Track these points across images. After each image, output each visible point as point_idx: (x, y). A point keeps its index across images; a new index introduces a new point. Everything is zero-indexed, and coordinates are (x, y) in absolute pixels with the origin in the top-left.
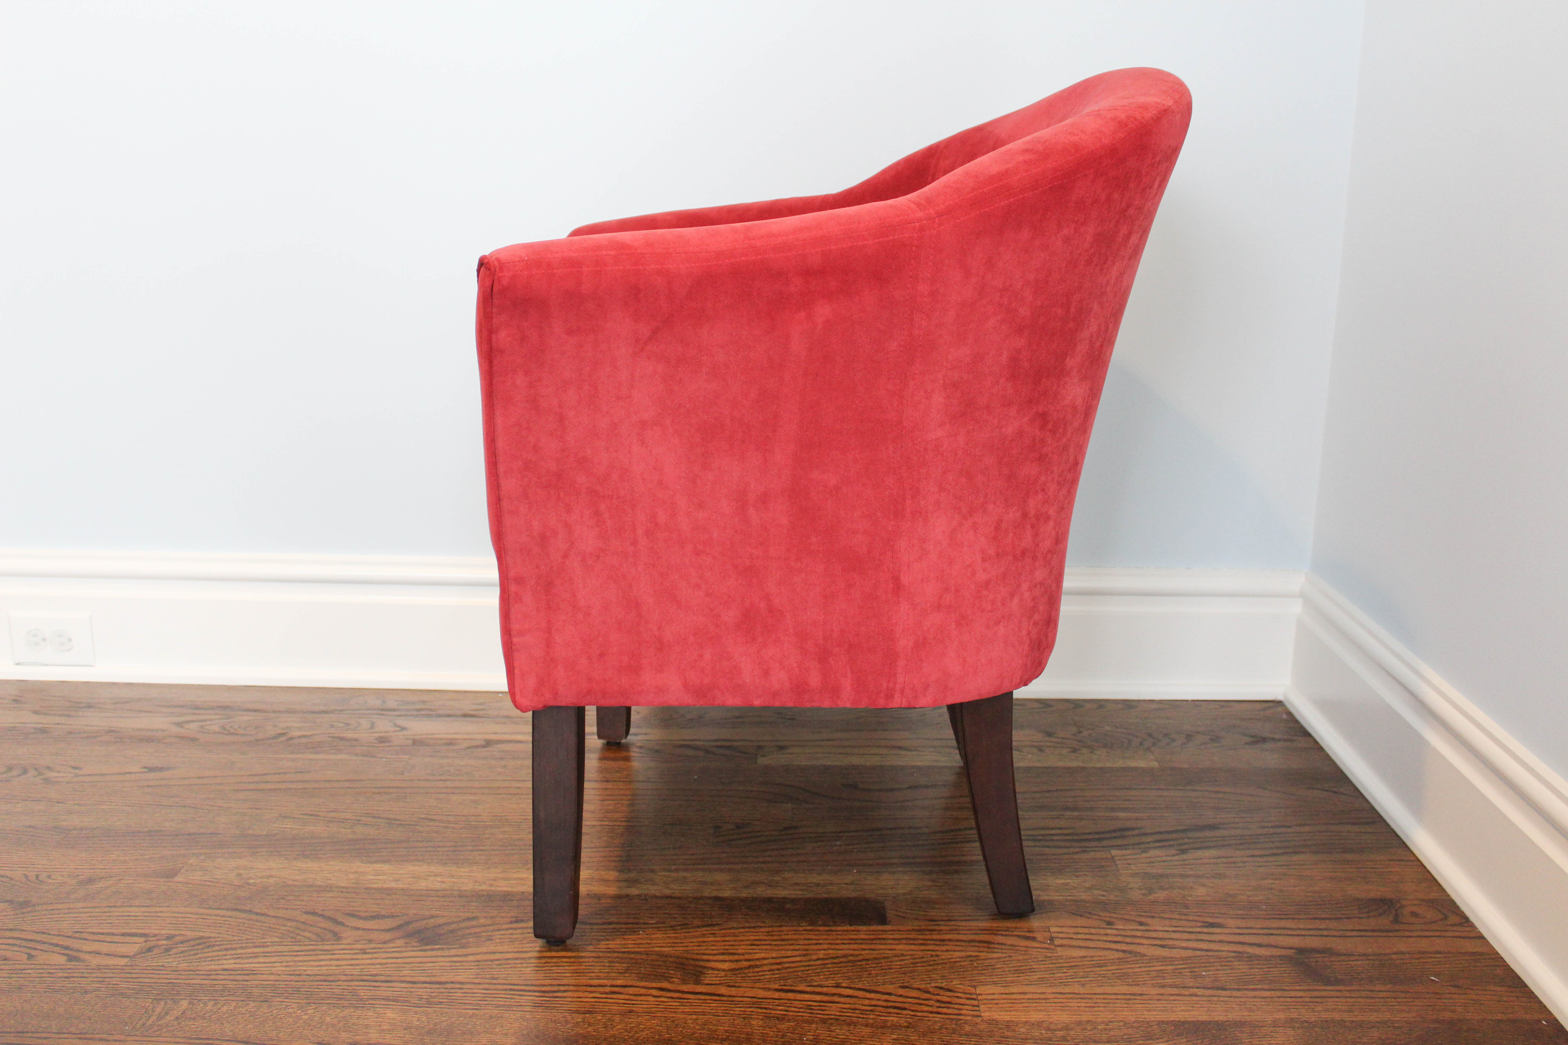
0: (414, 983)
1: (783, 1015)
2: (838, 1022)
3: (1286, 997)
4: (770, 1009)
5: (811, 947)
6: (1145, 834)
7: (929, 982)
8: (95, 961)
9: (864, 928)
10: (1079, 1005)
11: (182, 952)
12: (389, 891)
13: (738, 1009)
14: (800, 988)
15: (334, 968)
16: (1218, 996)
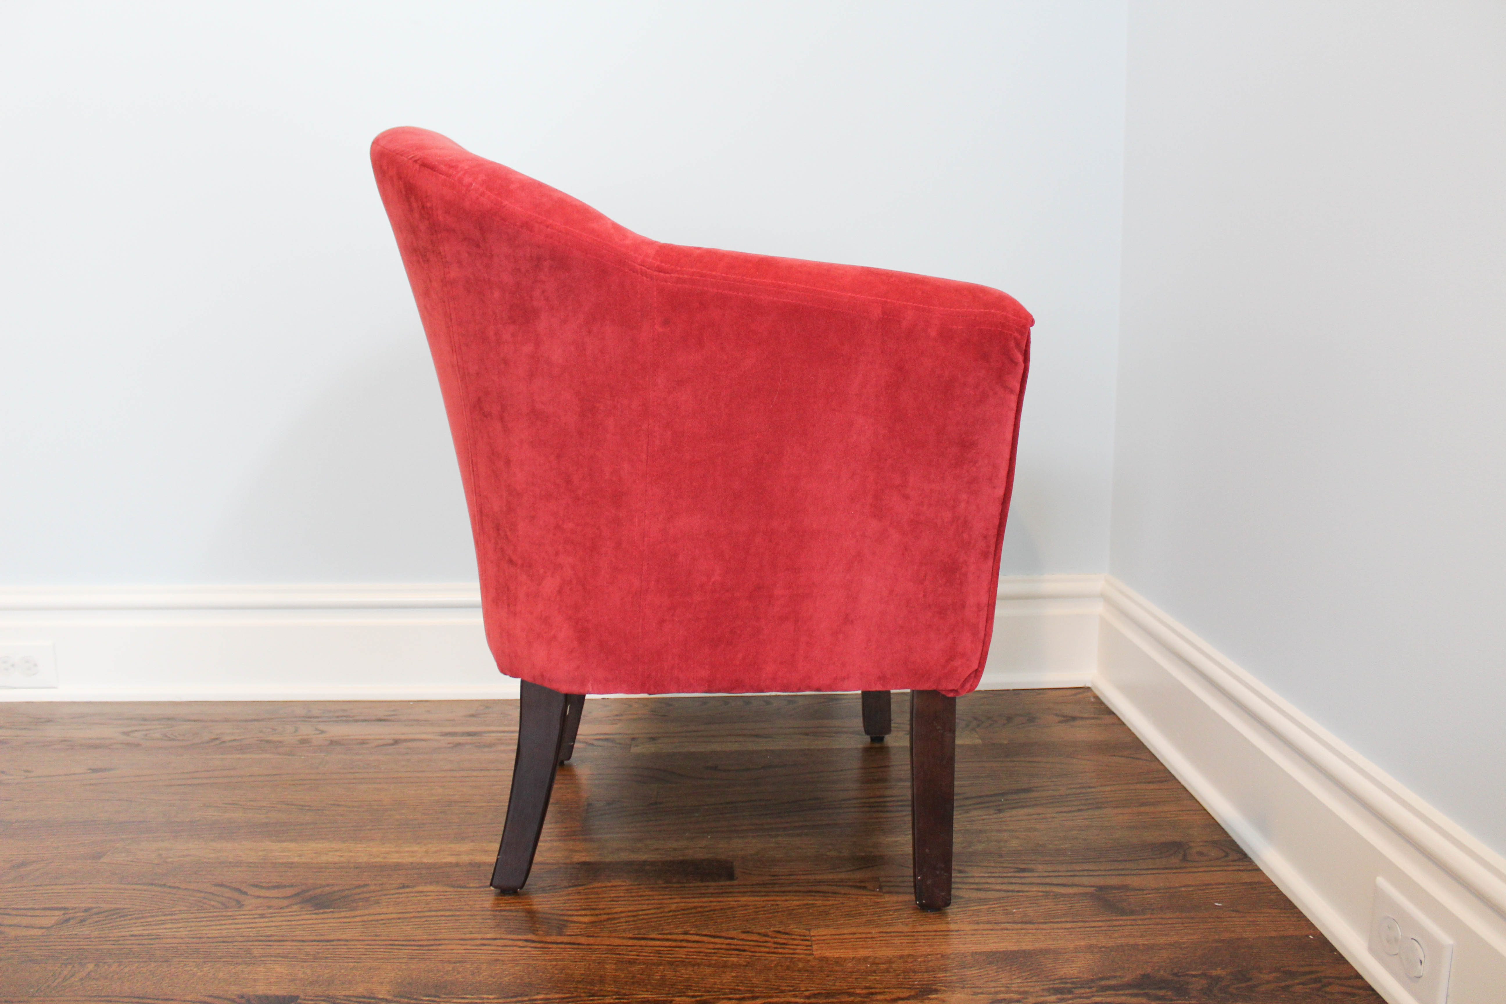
0: (303, 941)
1: (634, 959)
2: (685, 963)
3: (1087, 927)
4: (623, 954)
5: (666, 901)
6: (967, 798)
7: (768, 927)
8: (13, 933)
9: (713, 884)
10: (902, 941)
11: (96, 922)
12: (291, 865)
13: (595, 955)
14: (652, 936)
15: (233, 931)
16: (1026, 929)
